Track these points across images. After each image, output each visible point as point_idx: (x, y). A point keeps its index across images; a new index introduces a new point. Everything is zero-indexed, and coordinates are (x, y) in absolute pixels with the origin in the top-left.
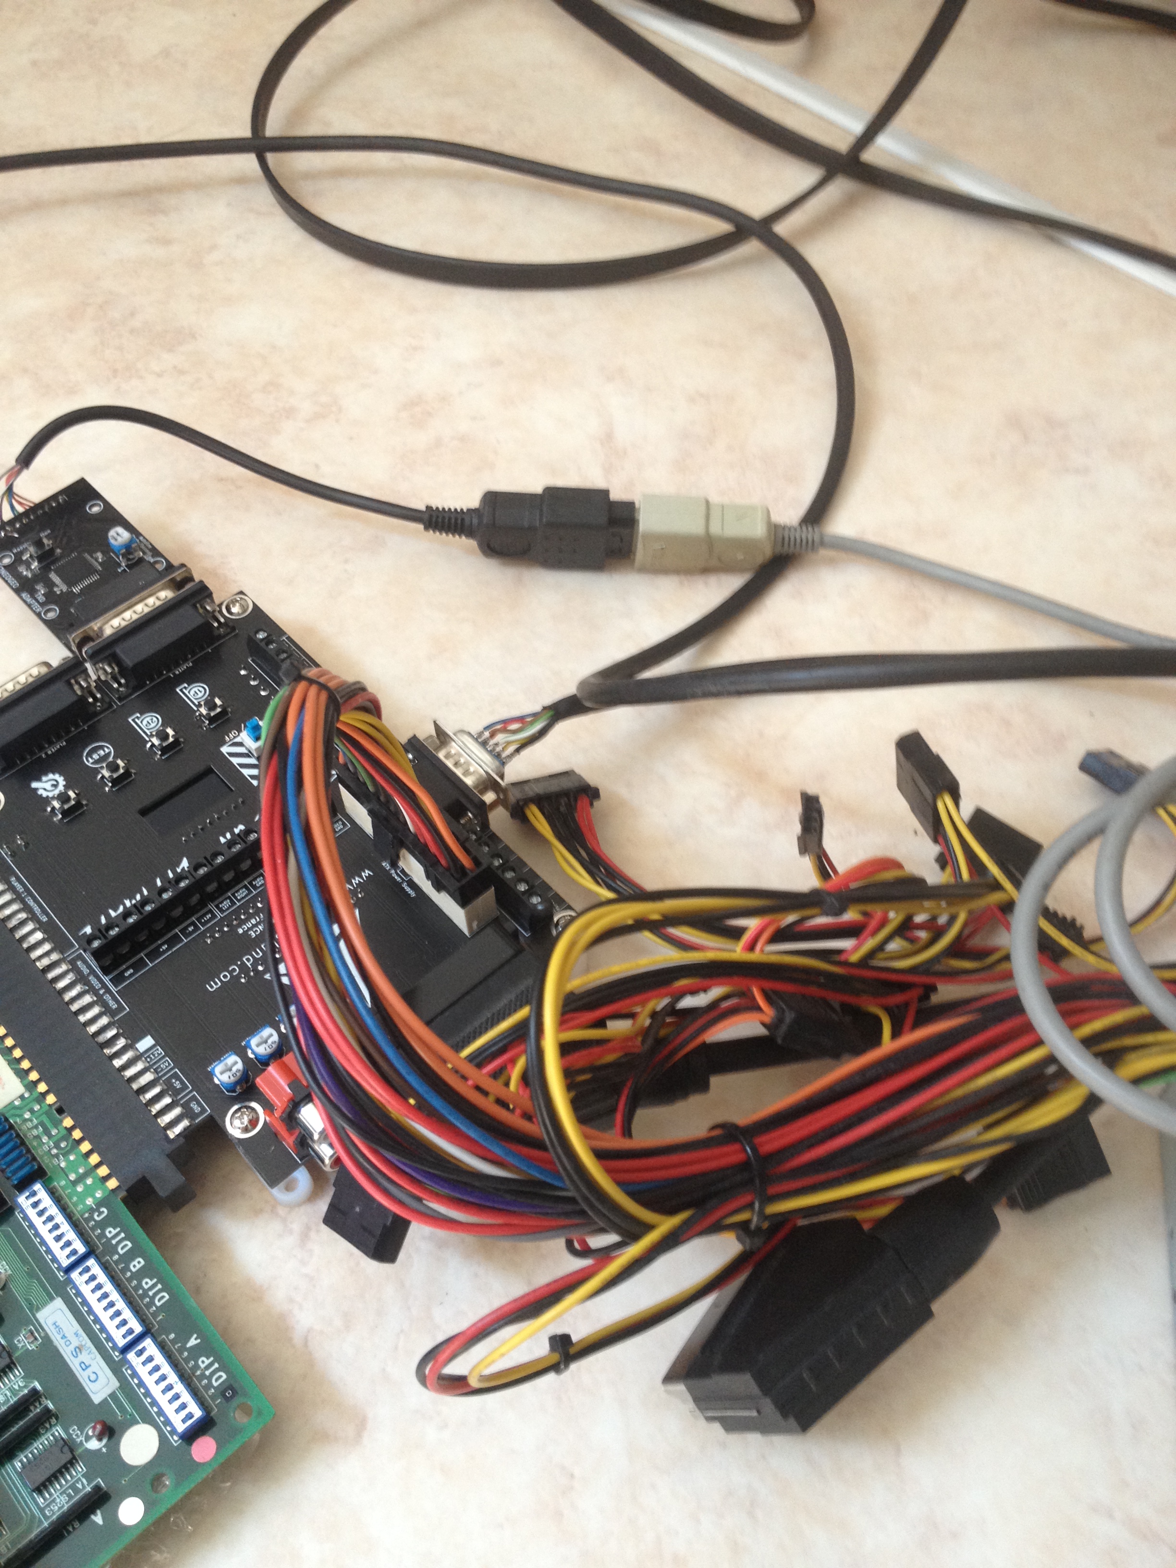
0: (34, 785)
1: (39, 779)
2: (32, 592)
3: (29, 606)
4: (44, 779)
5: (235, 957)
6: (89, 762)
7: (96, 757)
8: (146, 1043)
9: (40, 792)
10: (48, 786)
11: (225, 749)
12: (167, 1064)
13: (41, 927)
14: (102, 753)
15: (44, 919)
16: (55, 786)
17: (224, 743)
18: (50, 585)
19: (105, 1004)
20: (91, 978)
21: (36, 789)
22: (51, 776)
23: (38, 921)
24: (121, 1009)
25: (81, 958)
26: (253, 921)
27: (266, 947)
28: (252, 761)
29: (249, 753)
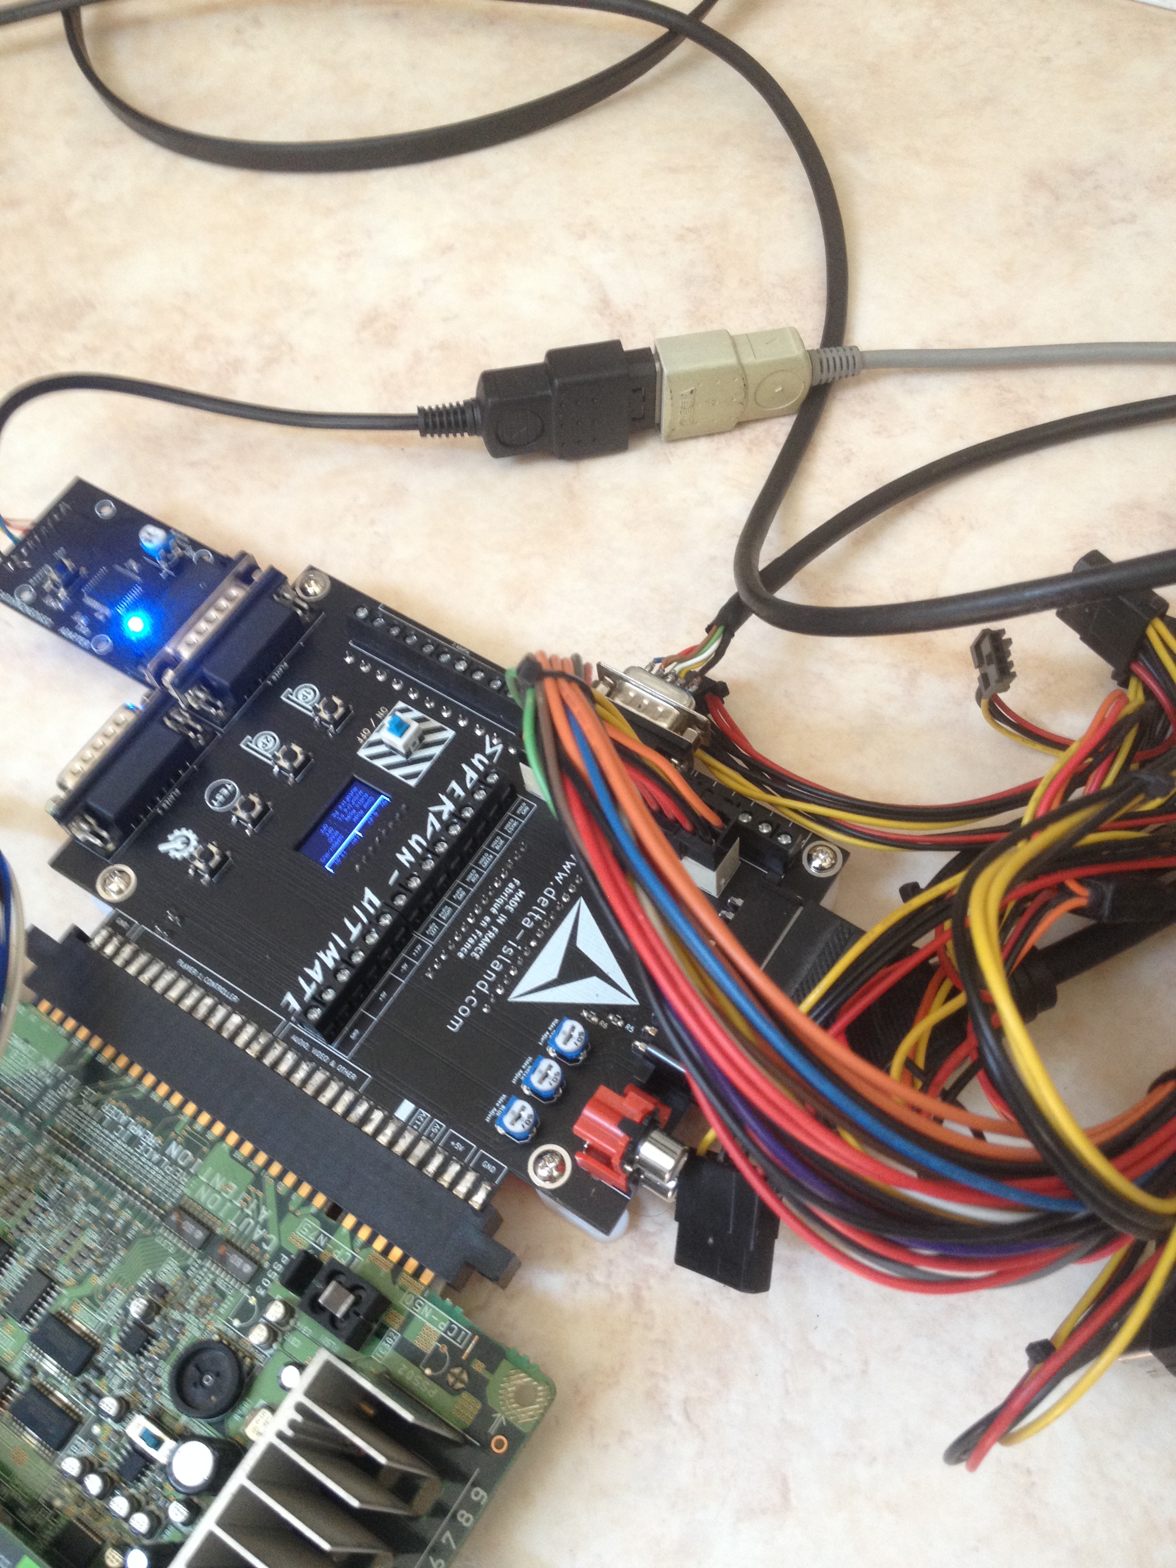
0: (162, 848)
1: (165, 840)
2: (72, 626)
3: (75, 643)
4: (170, 837)
5: (468, 987)
6: (215, 807)
7: (220, 798)
8: (405, 1109)
9: (173, 854)
10: (179, 845)
11: (363, 753)
12: (438, 1126)
13: (235, 1008)
14: (225, 792)
15: (235, 998)
16: (187, 842)
17: (359, 746)
18: (89, 612)
19: (342, 1078)
20: (315, 1051)
21: (167, 853)
22: (177, 833)
23: (229, 1003)
24: (362, 1078)
25: (293, 1031)
26: (471, 940)
27: (497, 966)
28: (398, 759)
29: (393, 751)
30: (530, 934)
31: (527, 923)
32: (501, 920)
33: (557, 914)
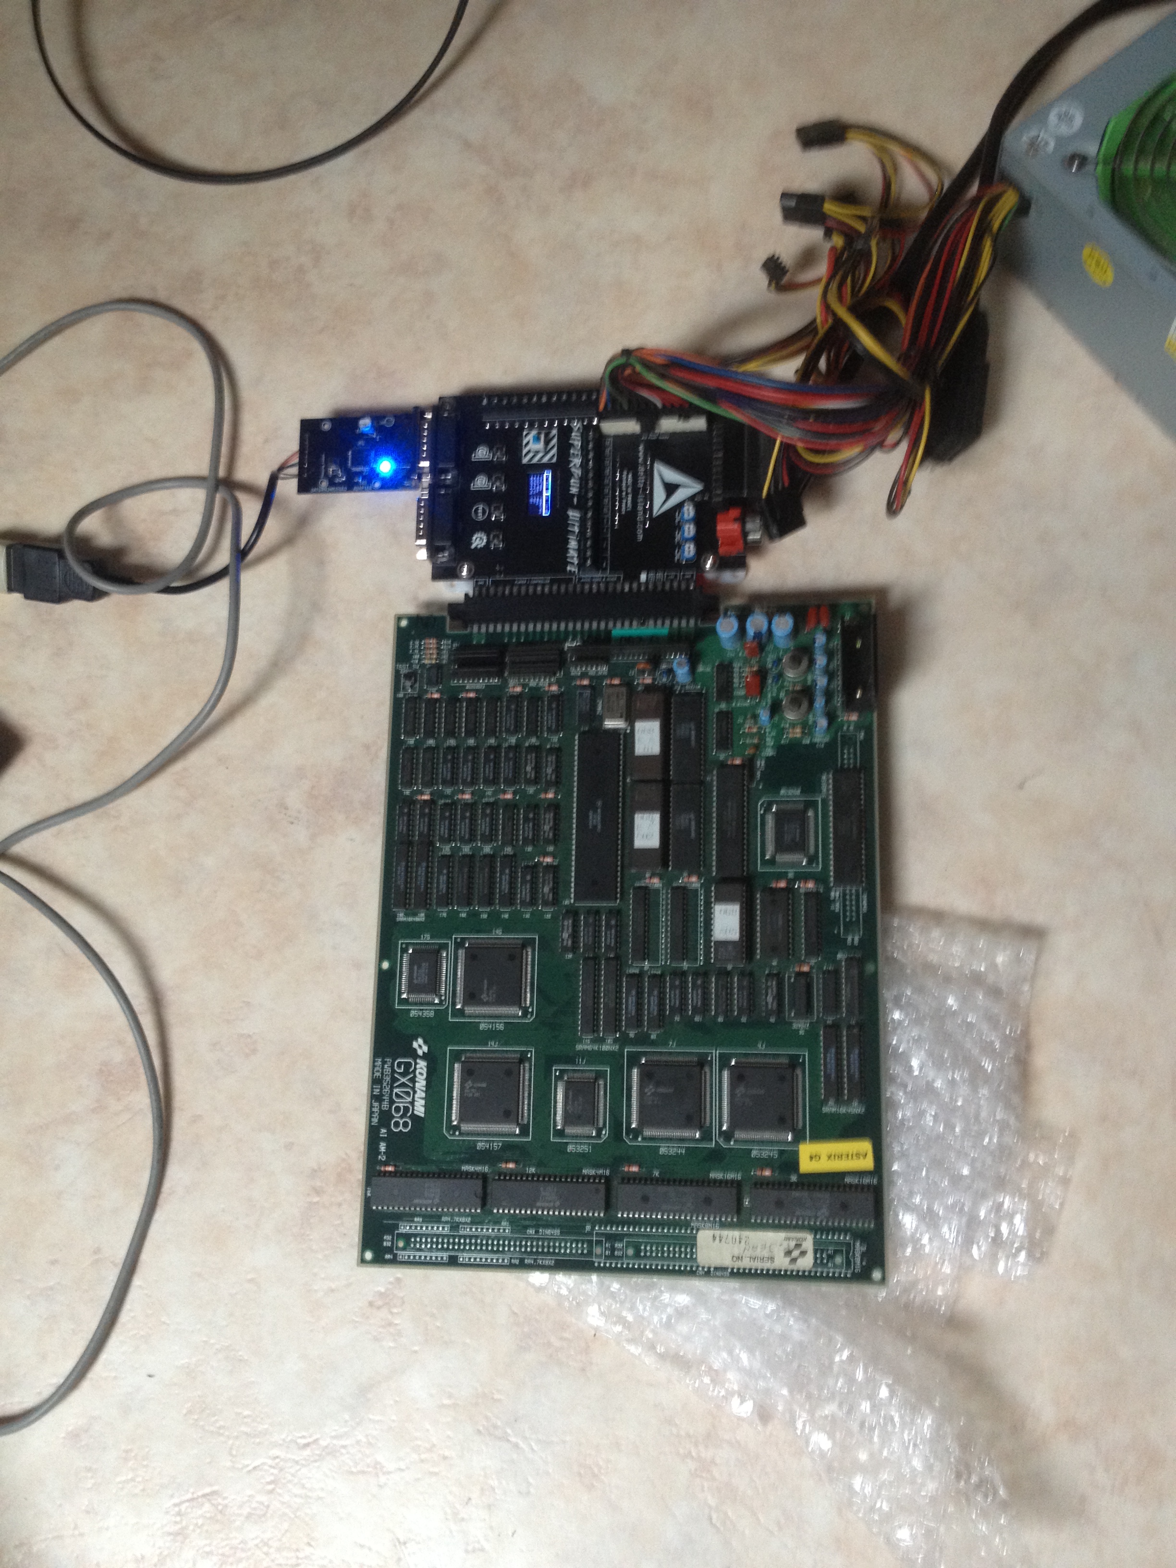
0: (473, 546)
1: (471, 544)
2: (357, 484)
3: (364, 490)
4: (473, 540)
5: (635, 523)
6: (480, 517)
7: (480, 514)
8: (643, 577)
9: (479, 546)
10: (479, 541)
11: (525, 461)
12: (660, 575)
14: (480, 511)
16: (482, 538)
17: (520, 459)
18: (360, 474)
20: (594, 580)
21: (476, 548)
22: (474, 538)
24: (619, 578)
25: (580, 579)
26: (624, 505)
27: (640, 508)
28: (540, 455)
29: (537, 452)
30: (645, 489)
31: (641, 485)
32: (630, 490)
33: (649, 474)
